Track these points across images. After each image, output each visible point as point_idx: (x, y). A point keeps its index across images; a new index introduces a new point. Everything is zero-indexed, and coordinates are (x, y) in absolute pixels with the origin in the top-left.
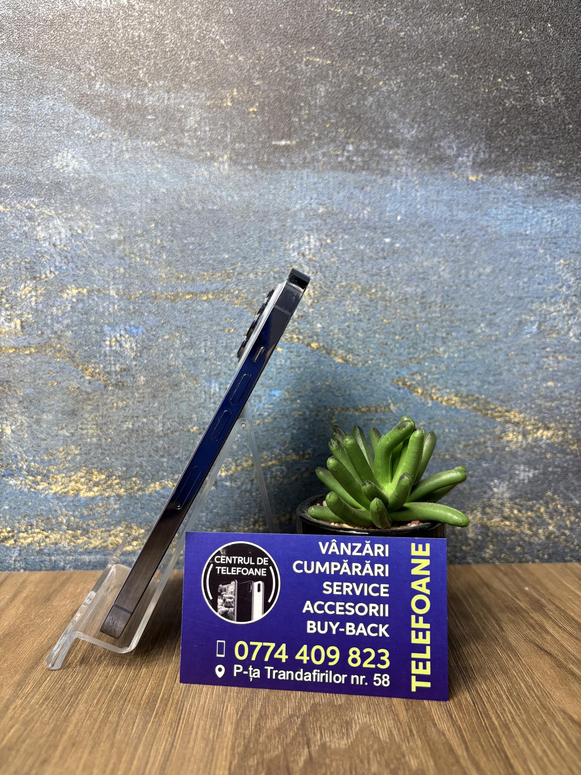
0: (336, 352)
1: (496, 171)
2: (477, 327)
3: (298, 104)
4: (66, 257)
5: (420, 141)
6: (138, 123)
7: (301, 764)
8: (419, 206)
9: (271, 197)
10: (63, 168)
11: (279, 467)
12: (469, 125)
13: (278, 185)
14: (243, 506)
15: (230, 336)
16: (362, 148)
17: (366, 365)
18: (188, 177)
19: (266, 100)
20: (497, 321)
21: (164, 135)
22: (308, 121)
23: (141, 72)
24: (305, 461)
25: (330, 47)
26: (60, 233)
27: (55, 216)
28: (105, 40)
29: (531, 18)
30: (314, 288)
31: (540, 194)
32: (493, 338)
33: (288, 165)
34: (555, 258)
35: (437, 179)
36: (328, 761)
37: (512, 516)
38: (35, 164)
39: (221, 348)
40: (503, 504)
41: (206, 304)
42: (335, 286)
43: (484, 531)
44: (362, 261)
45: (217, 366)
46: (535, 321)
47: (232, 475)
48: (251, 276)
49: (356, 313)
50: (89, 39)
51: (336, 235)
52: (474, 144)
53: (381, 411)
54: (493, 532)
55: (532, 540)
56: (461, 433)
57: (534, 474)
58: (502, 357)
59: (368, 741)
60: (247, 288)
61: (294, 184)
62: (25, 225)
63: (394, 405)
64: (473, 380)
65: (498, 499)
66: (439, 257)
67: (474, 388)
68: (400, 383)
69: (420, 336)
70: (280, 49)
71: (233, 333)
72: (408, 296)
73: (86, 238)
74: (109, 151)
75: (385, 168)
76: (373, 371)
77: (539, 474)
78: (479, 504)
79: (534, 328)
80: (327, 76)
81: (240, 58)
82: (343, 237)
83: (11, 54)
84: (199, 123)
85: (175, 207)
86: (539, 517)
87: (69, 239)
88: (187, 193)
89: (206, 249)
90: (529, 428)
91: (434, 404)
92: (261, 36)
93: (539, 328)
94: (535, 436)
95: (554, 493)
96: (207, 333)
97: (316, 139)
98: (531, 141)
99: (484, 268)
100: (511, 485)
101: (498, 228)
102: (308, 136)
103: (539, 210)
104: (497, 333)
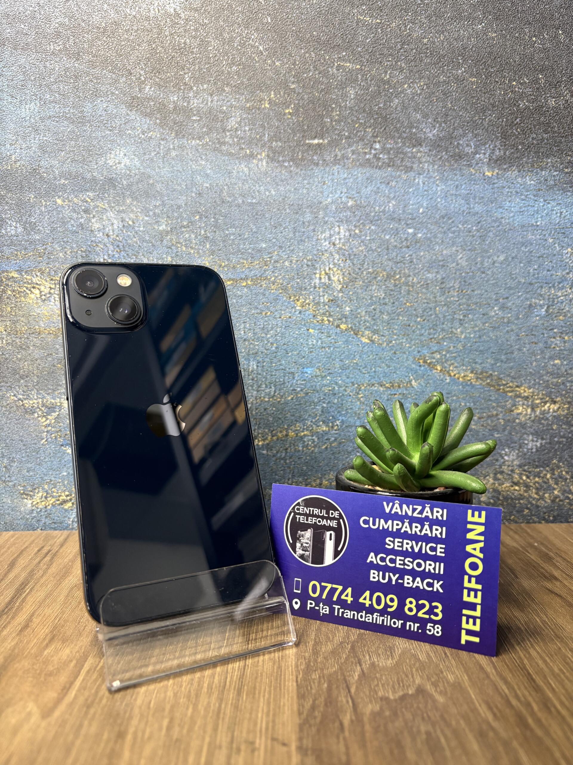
0: (363, 332)
1: (510, 167)
2: (491, 310)
3: (330, 106)
4: (118, 246)
5: (441, 139)
6: (184, 123)
7: (356, 677)
8: (439, 200)
9: (305, 192)
10: (116, 164)
11: (310, 438)
12: (486, 124)
13: (311, 180)
14: (278, 472)
15: (266, 319)
16: (388, 146)
17: (390, 345)
18: (229, 173)
19: (301, 102)
20: (510, 304)
21: (207, 135)
22: (339, 121)
23: (186, 76)
24: (334, 432)
25: (360, 52)
26: (113, 224)
27: (108, 209)
28: (154, 46)
29: (544, 26)
30: (343, 274)
31: (551, 188)
32: (506, 320)
33: (321, 162)
34: (563, 247)
35: (456, 175)
36: (377, 675)
37: (521, 481)
38: (91, 162)
39: (259, 330)
40: (512, 471)
41: (245, 290)
42: (362, 273)
43: (495, 495)
44: (388, 249)
45: (255, 345)
46: (544, 305)
47: (268, 444)
48: (287, 263)
49: (382, 297)
50: (139, 45)
51: (364, 225)
52: (490, 142)
53: (403, 386)
54: (503, 496)
55: (539, 503)
56: (475, 406)
57: (541, 444)
58: (513, 338)
59: (410, 661)
60: (283, 274)
61: (326, 179)
62: (82, 217)
63: (416, 382)
64: (487, 358)
65: (509, 466)
66: (457, 247)
67: (488, 365)
68: (421, 361)
69: (440, 319)
70: (313, 55)
71: (270, 316)
72: (429, 282)
73: (137, 229)
74: (158, 150)
75: (409, 164)
76: (396, 350)
77: (546, 443)
78: (491, 471)
79: (543, 310)
80: (357, 80)
81: (277, 64)
82: (370, 228)
83: (68, 59)
84: (239, 123)
85: (217, 200)
86: (545, 482)
87: (121, 230)
88: (229, 187)
89: (246, 239)
90: (538, 401)
91: (451, 380)
92: (297, 43)
93: (547, 311)
94: (543, 409)
95: (559, 461)
96: (246, 316)
97: (346, 138)
98: (543, 139)
99: (498, 257)
100: (520, 454)
101: (511, 219)
102: (339, 135)
103: (549, 203)
104: (509, 315)
